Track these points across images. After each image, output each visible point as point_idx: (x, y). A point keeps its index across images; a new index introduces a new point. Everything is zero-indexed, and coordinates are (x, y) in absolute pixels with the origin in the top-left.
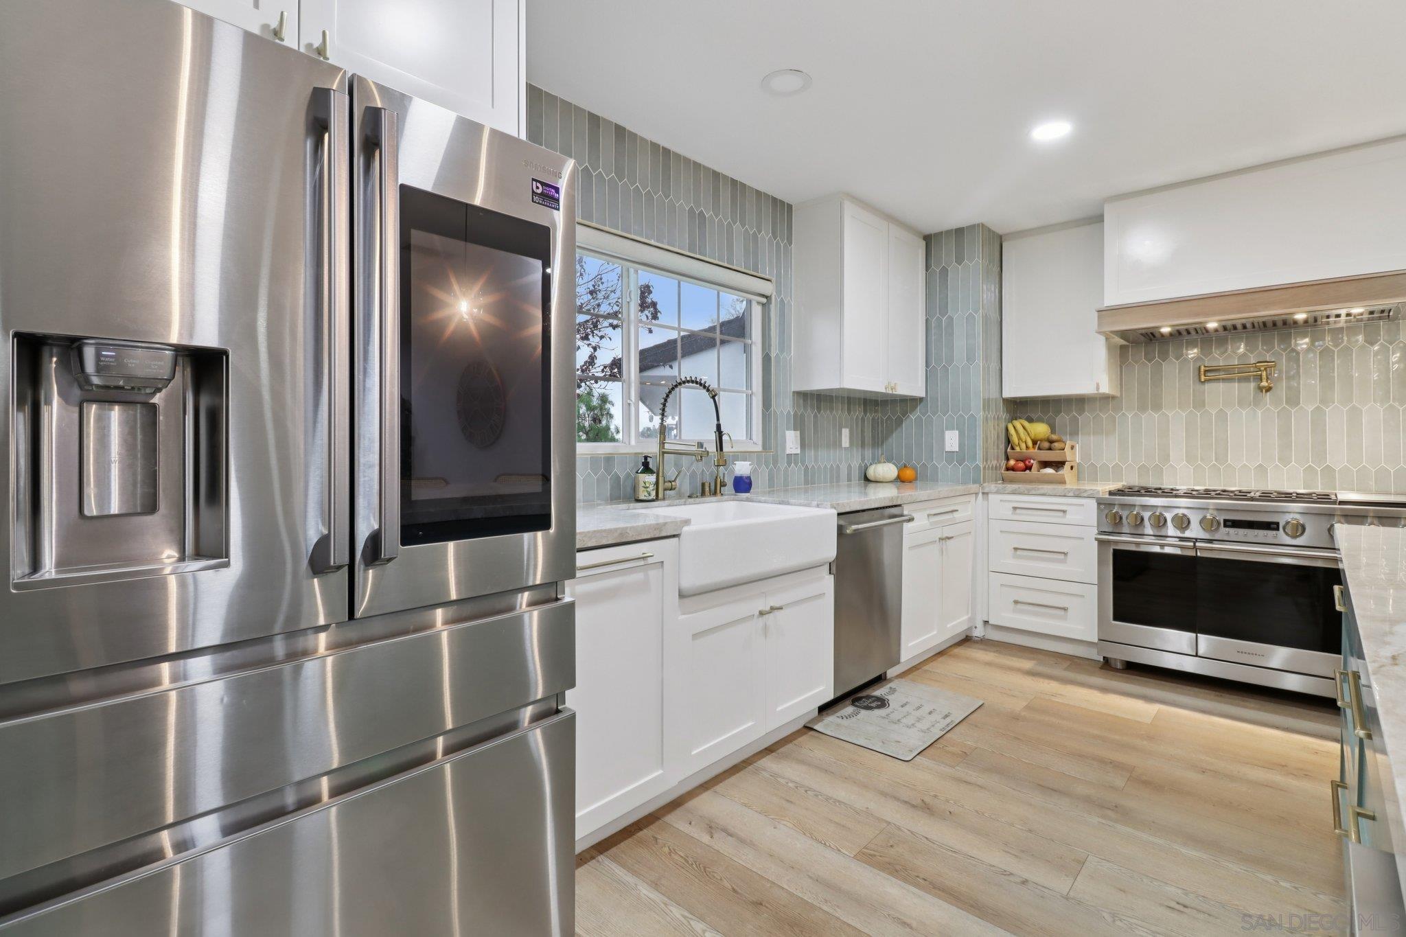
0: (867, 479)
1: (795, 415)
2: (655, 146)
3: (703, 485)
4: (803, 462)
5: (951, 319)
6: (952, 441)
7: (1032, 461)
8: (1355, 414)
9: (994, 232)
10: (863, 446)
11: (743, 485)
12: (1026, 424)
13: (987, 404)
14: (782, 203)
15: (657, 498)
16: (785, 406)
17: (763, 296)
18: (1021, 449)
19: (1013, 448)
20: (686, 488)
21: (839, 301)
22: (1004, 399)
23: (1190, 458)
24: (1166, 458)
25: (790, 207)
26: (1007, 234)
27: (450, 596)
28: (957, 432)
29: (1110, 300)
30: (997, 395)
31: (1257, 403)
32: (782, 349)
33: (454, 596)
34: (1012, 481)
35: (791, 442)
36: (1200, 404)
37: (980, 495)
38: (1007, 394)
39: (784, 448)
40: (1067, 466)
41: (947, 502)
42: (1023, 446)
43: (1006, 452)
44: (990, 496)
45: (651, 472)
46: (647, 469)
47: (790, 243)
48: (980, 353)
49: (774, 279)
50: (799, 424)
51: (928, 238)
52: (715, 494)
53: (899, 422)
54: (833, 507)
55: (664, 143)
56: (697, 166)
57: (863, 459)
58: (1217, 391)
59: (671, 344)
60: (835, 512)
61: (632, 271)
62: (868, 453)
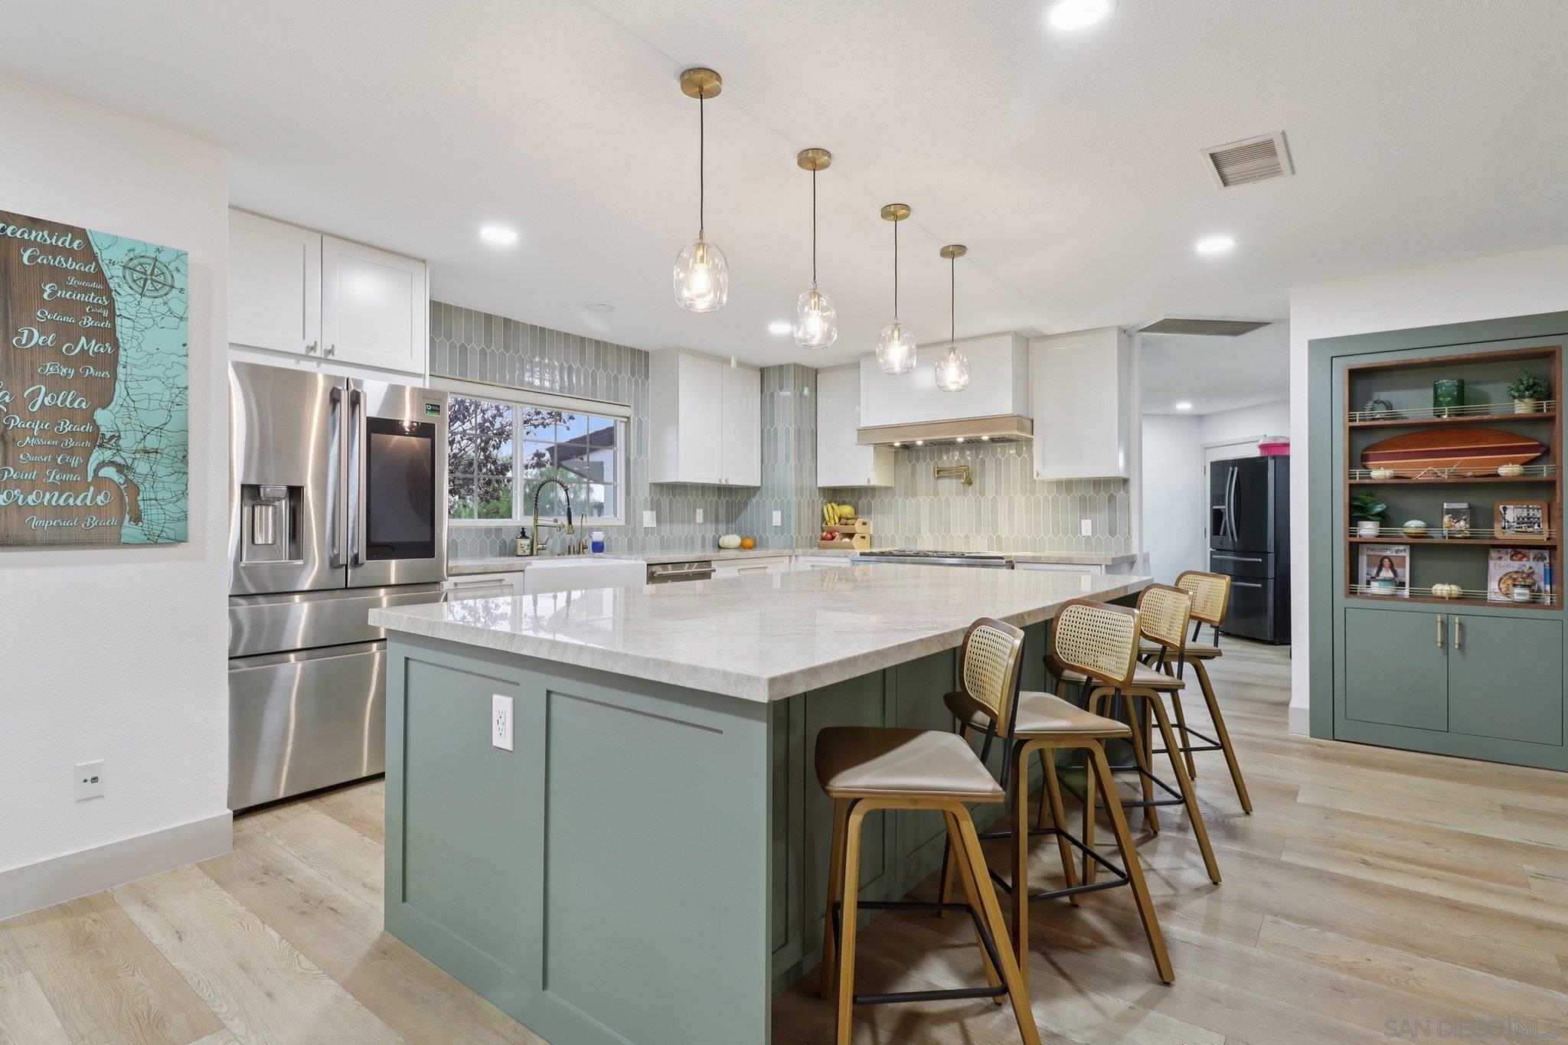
0: (720, 547)
1: (652, 500)
2: (533, 327)
3: (569, 547)
4: (659, 533)
5: (776, 430)
6: (777, 518)
7: (837, 533)
8: (1011, 501)
9: (807, 368)
10: (717, 521)
11: (598, 547)
12: (835, 506)
13: (800, 491)
14: (640, 351)
15: (532, 554)
16: (643, 493)
17: (625, 417)
18: (831, 524)
19: (826, 524)
20: (558, 550)
21: (675, 421)
22: (820, 488)
23: (932, 531)
24: (919, 531)
25: (647, 354)
26: (823, 368)
27: (390, 580)
28: (780, 512)
29: (865, 423)
30: (814, 485)
31: (965, 493)
32: (639, 451)
33: (393, 582)
34: (825, 548)
35: (648, 519)
36: (936, 493)
37: (794, 557)
38: (821, 484)
39: (642, 523)
40: (857, 537)
41: (759, 561)
42: (833, 522)
43: (822, 528)
44: (800, 558)
45: (527, 538)
46: (523, 535)
47: (647, 378)
48: (792, 457)
49: (632, 406)
50: (655, 506)
51: (763, 371)
52: (579, 553)
53: (746, 504)
54: (644, 559)
55: (540, 324)
56: (567, 335)
57: (717, 531)
58: (946, 484)
59: (582, 439)
60: (645, 563)
61: (518, 407)
62: (722, 527)
